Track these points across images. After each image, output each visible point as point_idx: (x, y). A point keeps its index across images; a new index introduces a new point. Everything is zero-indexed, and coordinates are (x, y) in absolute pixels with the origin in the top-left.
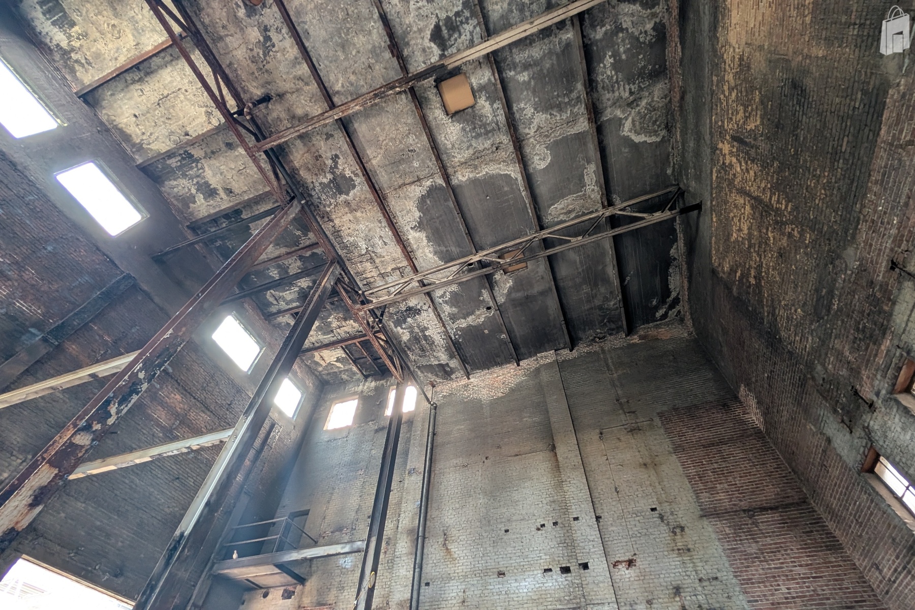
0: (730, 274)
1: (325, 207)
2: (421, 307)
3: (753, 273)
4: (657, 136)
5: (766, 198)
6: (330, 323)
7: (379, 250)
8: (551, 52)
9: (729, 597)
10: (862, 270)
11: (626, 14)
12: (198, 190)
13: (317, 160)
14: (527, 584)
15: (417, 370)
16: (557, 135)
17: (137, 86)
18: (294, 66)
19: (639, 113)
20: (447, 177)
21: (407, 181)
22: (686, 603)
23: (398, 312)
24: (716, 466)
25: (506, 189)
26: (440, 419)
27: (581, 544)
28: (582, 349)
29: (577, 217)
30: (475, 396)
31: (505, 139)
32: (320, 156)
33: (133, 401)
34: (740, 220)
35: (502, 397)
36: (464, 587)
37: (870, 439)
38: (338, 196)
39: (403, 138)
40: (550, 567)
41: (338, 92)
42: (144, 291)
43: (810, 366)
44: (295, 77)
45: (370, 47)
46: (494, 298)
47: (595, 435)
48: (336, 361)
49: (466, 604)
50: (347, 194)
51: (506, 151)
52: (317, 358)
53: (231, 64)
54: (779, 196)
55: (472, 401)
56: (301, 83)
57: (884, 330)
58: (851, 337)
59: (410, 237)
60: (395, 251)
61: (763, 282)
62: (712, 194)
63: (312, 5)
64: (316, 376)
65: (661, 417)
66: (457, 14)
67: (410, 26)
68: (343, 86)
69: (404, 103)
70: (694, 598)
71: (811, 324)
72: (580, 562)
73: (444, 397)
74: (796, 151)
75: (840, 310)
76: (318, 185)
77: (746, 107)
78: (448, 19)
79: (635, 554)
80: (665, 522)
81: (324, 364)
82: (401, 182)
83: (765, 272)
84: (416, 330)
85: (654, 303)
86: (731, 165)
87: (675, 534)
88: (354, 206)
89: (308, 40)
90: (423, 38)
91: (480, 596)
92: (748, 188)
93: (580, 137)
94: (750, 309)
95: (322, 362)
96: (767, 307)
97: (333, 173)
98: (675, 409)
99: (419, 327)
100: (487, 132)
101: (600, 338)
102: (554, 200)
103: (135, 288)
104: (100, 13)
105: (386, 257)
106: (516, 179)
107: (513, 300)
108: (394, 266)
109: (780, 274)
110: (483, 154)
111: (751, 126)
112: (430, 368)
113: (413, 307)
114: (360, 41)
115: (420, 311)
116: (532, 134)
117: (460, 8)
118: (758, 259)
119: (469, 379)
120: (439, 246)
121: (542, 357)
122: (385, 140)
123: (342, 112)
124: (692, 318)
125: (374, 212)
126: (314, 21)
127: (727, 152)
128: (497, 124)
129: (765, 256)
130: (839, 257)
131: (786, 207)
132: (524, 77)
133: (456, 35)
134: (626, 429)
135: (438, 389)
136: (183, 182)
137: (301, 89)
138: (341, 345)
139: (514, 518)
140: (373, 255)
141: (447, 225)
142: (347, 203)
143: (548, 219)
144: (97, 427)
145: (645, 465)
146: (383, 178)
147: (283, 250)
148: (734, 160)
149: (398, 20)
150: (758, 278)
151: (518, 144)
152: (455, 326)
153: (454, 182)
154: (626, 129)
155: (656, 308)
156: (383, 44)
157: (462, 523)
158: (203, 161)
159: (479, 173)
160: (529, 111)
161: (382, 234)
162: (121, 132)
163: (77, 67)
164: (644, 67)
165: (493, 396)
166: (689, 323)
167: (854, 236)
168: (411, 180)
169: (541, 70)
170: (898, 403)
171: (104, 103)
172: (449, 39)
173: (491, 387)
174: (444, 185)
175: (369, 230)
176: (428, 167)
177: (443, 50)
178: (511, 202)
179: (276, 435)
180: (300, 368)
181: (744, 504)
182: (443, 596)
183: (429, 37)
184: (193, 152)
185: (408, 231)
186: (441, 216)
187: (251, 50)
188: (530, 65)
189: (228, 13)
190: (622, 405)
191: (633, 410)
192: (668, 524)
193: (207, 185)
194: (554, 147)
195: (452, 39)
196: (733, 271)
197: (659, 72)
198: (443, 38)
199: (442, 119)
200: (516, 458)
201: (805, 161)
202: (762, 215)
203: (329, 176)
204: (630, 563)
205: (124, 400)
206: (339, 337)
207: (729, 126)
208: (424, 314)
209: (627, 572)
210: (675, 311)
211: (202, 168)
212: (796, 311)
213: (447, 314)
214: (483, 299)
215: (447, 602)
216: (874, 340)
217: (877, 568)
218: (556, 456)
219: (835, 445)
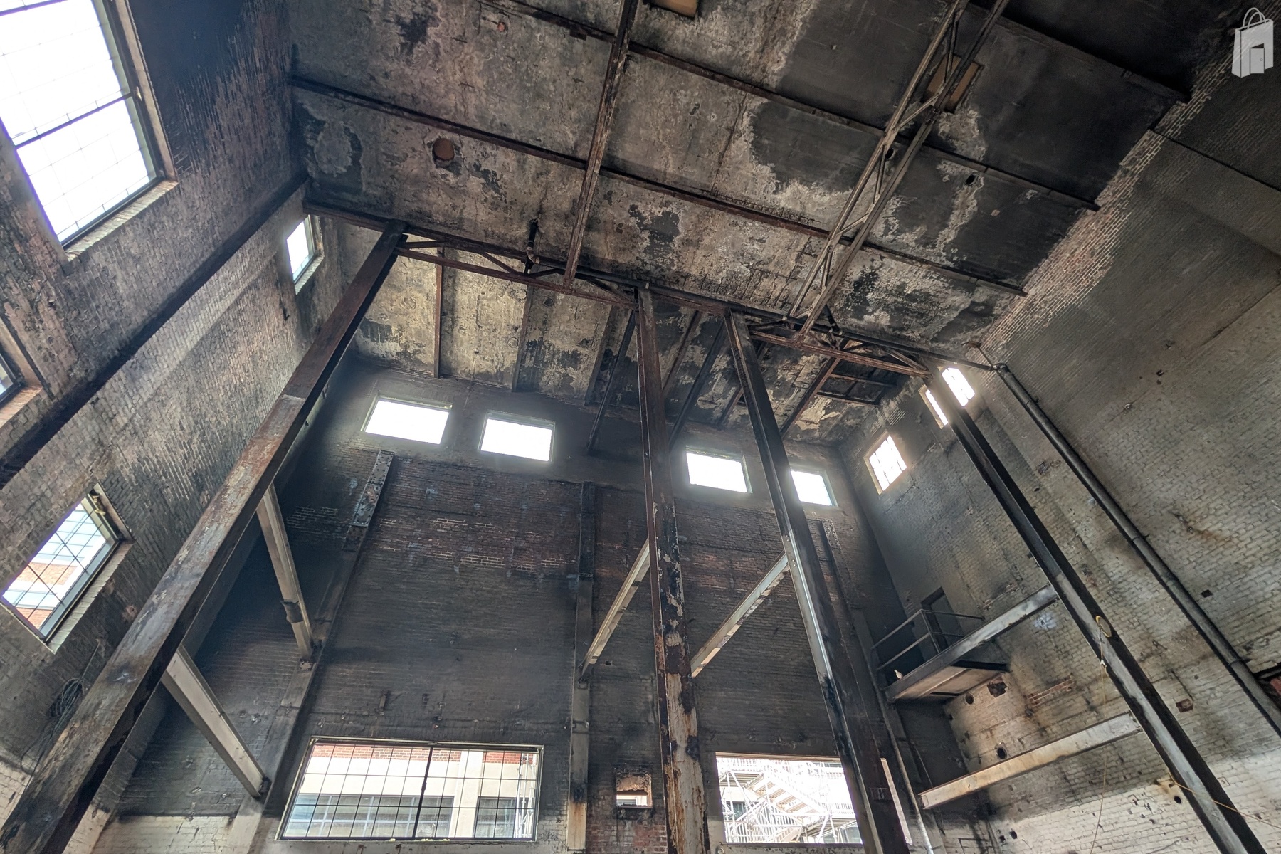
1: (669, 269)
2: (871, 268)
6: (783, 379)
7: (762, 255)
12: (564, 367)
13: (621, 232)
15: (935, 344)
17: (457, 328)
18: (524, 170)
20: (759, 88)
21: (721, 148)
23: (848, 300)
25: (848, 6)
26: (1025, 378)
30: (1057, 308)
32: (620, 225)
33: (681, 585)
35: (1107, 275)
38: (671, 244)
39: (674, 108)
41: (576, 145)
42: (606, 487)
44: (534, 180)
45: (557, 61)
46: (966, 160)
48: (826, 413)
50: (678, 233)
52: (804, 426)
53: (486, 231)
55: (1058, 317)
56: (543, 178)
59: (782, 204)
60: (780, 237)
63: (484, 93)
64: (819, 445)
68: (574, 133)
69: (640, 70)
73: (1007, 346)
76: (644, 255)
81: (816, 427)
82: (715, 157)
84: (890, 299)
88: (695, 239)
89: (511, 132)
95: (812, 427)
97: (646, 228)
99: (889, 293)
101: (1238, 24)
103: (599, 491)
104: (392, 301)
105: (777, 254)
107: (1001, 131)
108: (794, 255)
110: (776, 6)
112: (952, 327)
113: (861, 278)
114: (546, 68)
115: (873, 274)
119: (1025, 295)
120: (826, 175)
121: (1133, 161)
122: (659, 134)
123: (597, 158)
125: (721, 220)
126: (499, 107)
135: (989, 343)
136: (550, 371)
137: (548, 183)
138: (815, 392)
140: (761, 266)
141: (812, 141)
142: (686, 242)
144: (675, 623)
146: (695, 176)
147: (674, 350)
152: (940, 247)
153: (773, 82)
156: (565, 41)
157: (1195, 485)
158: (545, 338)
159: (794, 34)
161: (749, 234)
162: (480, 374)
163: (419, 356)
165: (1089, 286)
168: (724, 141)
171: (454, 365)
173: (1074, 277)
174: (766, 101)
175: (733, 245)
176: (729, 103)
179: (832, 533)
180: (794, 449)
182: (1251, 597)
184: (532, 338)
185: (773, 200)
186: (795, 139)
187: (486, 200)
189: (445, 193)
193: (565, 354)
199: (692, 31)
200: (1220, 337)
203: (645, 235)
205: (674, 589)
206: (807, 386)
208: (883, 273)
211: (550, 345)
213: (913, 244)
214: (950, 177)
215: (1269, 602)
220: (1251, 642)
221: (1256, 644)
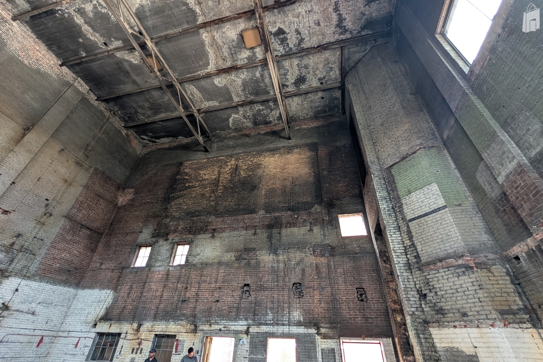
0: (185, 173)
3: (190, 184)
4: (232, 126)
5: (220, 184)
8: (266, 86)
9: (39, 249)
10: (210, 222)
11: (276, 112)
16: (232, 89)
19: (241, 119)
20: (205, 25)
22: (17, 242)
24: (91, 204)
25: (201, 63)
28: (102, 106)
29: (190, 99)
30: (4, 36)
31: (229, 64)
34: (208, 174)
37: (154, 244)
43: (166, 217)
46: (117, 49)
47: (58, 147)
51: (223, 64)
54: (222, 189)
57: (195, 234)
58: (187, 226)
61: (189, 190)
62: (214, 157)
65: (95, 170)
66: (288, 44)
67: (287, 16)
69: (249, 3)
70: (23, 242)
71: (183, 213)
74: (237, 192)
75: (194, 220)
77: (247, 169)
78: (287, 39)
79: (14, 211)
80: (47, 208)
83: (193, 190)
85: (149, 134)
86: (227, 166)
87: (45, 214)
90: (281, 23)
92: (221, 175)
93: (231, 99)
94: (175, 186)
96: (180, 194)
98: (103, 173)
100: (232, 54)
101: (114, 113)
102: (198, 88)
106: (207, 69)
107: (121, 63)
109: (195, 196)
110: (220, 51)
111: (242, 173)
116: (232, 78)
117: (290, 46)
118: (197, 186)
119: (13, 20)
121: (79, 82)
124: (149, 152)
127: (232, 163)
128: (236, 60)
129: (199, 188)
130: (211, 215)
131: (220, 193)
132: (258, 74)
133: (279, 42)
134: (76, 160)
141: (169, 20)
143: (186, 85)
145: (66, 181)
148: (230, 167)
149: (291, 9)
150: (189, 187)
151: (227, 71)
152: (73, 13)
153: (201, 31)
154: (235, 116)
155: (147, 136)
159: (208, 47)
160: (243, 76)
164: (258, 119)
165: (19, 56)
166: (146, 151)
167: (218, 217)
169: (260, 82)
170: (174, 245)
172: (278, 38)
173: (24, 48)
174: (198, 23)
176: (209, 13)
177: (274, 34)
178: (193, 65)
181: (84, 223)
183: (281, 27)
186: (175, 16)
188: (262, 77)
190: (87, 149)
191: (89, 156)
192: (46, 210)
194: (226, 88)
195: (278, 40)
196: (187, 174)
197: (256, 124)
198: (279, 35)
199: (239, 28)
201: (235, 196)
202: (214, 183)
204: (6, 212)
207: (240, 163)
210: (148, 142)
212: (185, 206)
213: (83, 6)
214: (113, 41)
216: (190, 233)
217: (102, 264)
218: (24, 135)
219: (141, 235)
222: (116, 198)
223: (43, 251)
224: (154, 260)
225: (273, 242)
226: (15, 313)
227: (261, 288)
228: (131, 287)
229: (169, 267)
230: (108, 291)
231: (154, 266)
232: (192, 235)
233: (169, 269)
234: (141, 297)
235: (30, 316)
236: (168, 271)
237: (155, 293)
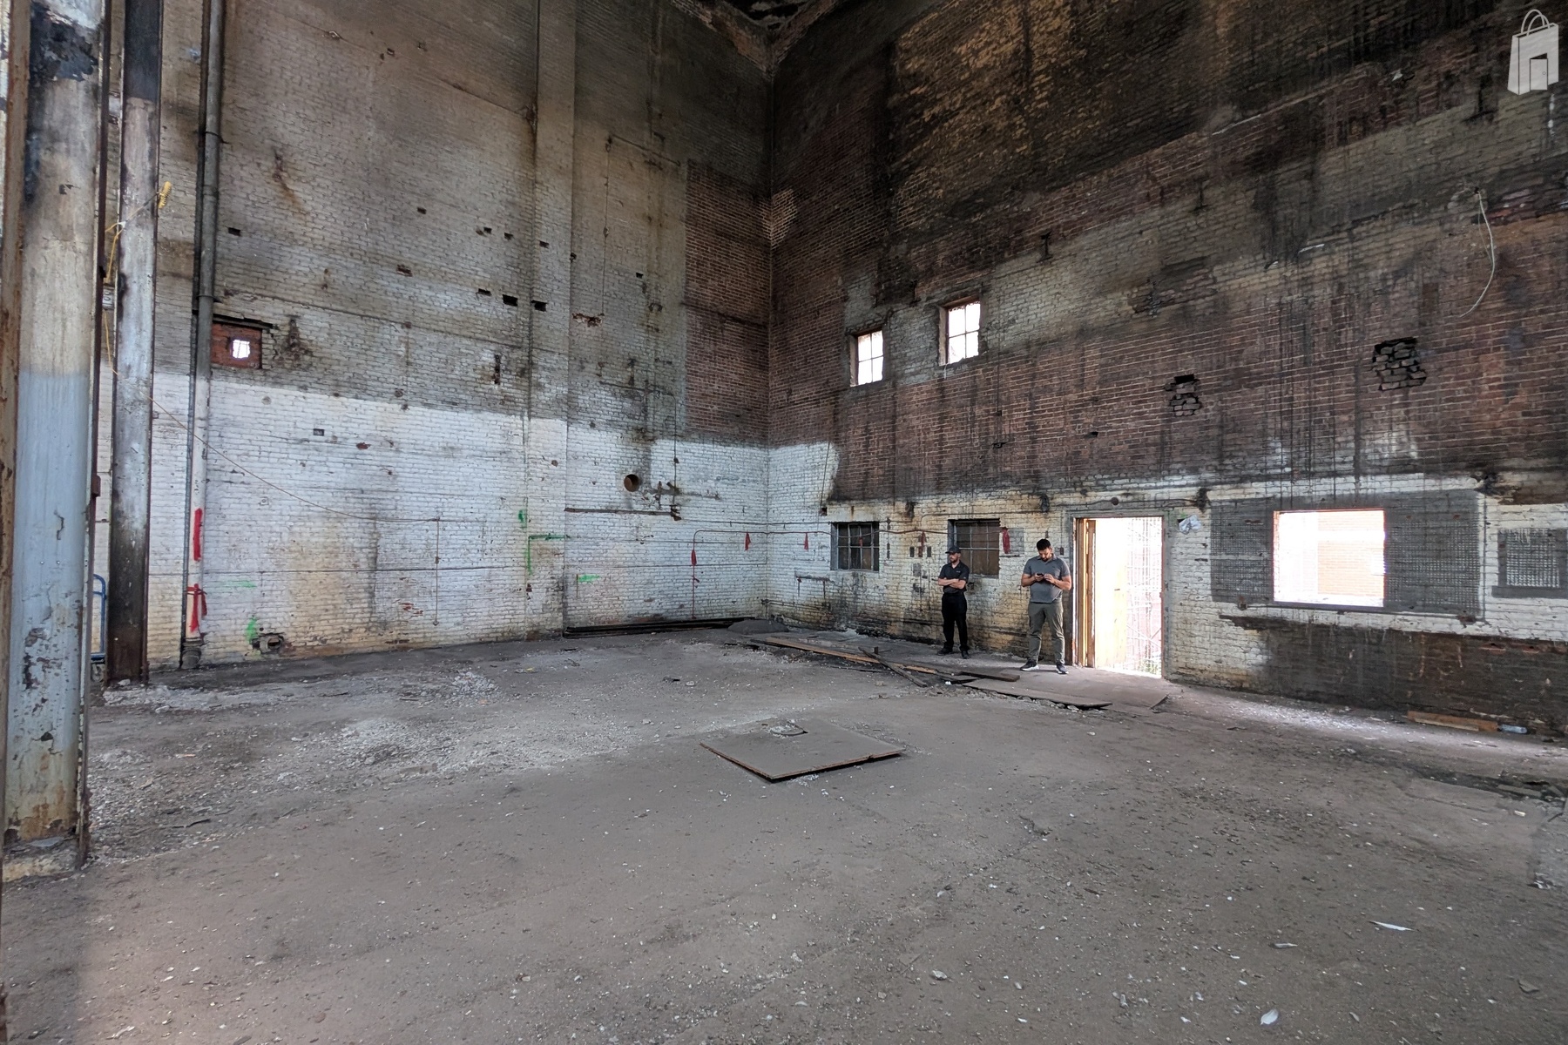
0: (909, 77)
3: (937, 110)
5: (1038, 65)
9: (673, 381)
10: (1026, 217)
14: (448, 298)
22: (636, 375)
24: (717, 259)
27: (543, 279)
34: (988, 44)
36: (327, 264)
37: (886, 320)
40: (489, 289)
43: (896, 238)
47: (600, 136)
49: (329, 290)
54: (1049, 82)
57: (988, 265)
58: (958, 249)
61: (937, 130)
65: (690, 168)
70: (644, 372)
71: (939, 211)
72: (535, 299)
74: (1107, 71)
75: (975, 225)
79: (602, 314)
80: (647, 294)
83: (950, 125)
87: (651, 310)
91: (361, 288)
92: (1035, 29)
94: (891, 137)
96: (914, 154)
98: (710, 169)
109: (962, 144)
118: (958, 106)
124: (789, 53)
129: (968, 112)
130: (1024, 190)
131: (1041, 101)
134: (644, 155)
139: (439, 196)
145: (650, 219)
150: (937, 120)
157: (322, 152)
167: (1052, 189)
170: (937, 312)
181: (722, 309)
182: (276, 263)
190: (651, 115)
191: (663, 132)
192: (648, 298)
196: (915, 78)
201: (1100, 89)
202: (1014, 73)
204: (592, 321)
209: (588, 329)
210: (776, 19)
212: (937, 188)
215: (287, 276)
216: (973, 267)
217: (790, 392)
218: (533, 134)
219: (848, 305)
220: (236, 292)
221: (240, 295)
222: (760, 227)
223: (681, 386)
224: (897, 361)
225: (1280, 218)
226: (691, 497)
227: (1242, 379)
228: (866, 429)
229: (940, 372)
230: (825, 445)
231: (903, 375)
232: (981, 270)
233: (941, 375)
234: (894, 448)
235: (714, 501)
236: (941, 380)
237: (922, 436)
